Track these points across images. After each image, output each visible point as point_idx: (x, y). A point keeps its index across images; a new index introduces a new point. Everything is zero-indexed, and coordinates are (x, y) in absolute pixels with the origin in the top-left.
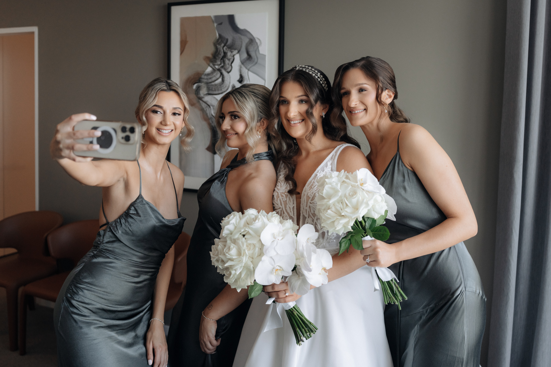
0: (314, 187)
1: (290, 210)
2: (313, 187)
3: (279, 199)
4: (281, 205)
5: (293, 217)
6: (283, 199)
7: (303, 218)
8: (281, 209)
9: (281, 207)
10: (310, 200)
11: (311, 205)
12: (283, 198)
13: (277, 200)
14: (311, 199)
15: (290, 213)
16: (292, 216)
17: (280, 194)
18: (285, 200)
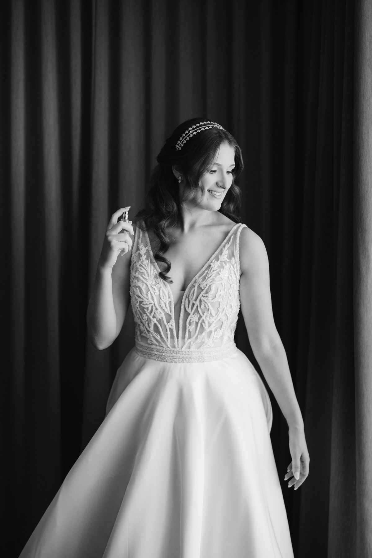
0: (209, 278)
1: (165, 305)
2: (206, 278)
3: (149, 292)
4: (153, 300)
5: (170, 313)
6: (154, 293)
7: (184, 314)
8: (153, 304)
9: (152, 302)
10: (202, 293)
11: (202, 298)
12: (155, 291)
13: (147, 294)
14: (204, 291)
15: (166, 310)
16: (168, 313)
17: (149, 286)
18: (158, 293)
